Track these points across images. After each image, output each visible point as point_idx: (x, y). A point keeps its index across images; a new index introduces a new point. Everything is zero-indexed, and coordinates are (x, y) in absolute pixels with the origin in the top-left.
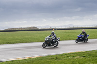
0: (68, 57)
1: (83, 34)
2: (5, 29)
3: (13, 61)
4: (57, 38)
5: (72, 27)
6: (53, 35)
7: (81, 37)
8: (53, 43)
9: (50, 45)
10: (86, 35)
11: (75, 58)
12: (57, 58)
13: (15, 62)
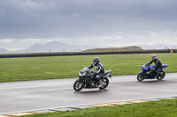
1: (153, 64)
2: (83, 50)
3: (98, 108)
4: (106, 71)
6: (96, 65)
7: (149, 70)
8: (97, 81)
10: (159, 65)
13: (103, 110)
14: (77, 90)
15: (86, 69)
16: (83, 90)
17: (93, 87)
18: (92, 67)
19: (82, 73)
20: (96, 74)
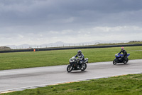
0: (54, 90)
5: (61, 46)
7: (120, 57)
9: (76, 69)
10: (126, 54)
11: (65, 91)
12: (38, 92)
19: (72, 60)
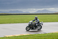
14: (27, 31)
15: (31, 21)
16: (30, 30)
17: (34, 29)
18: (34, 20)
19: (29, 23)
20: (36, 24)
